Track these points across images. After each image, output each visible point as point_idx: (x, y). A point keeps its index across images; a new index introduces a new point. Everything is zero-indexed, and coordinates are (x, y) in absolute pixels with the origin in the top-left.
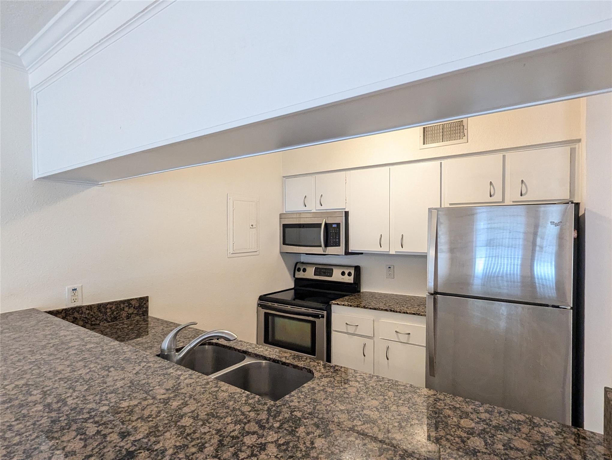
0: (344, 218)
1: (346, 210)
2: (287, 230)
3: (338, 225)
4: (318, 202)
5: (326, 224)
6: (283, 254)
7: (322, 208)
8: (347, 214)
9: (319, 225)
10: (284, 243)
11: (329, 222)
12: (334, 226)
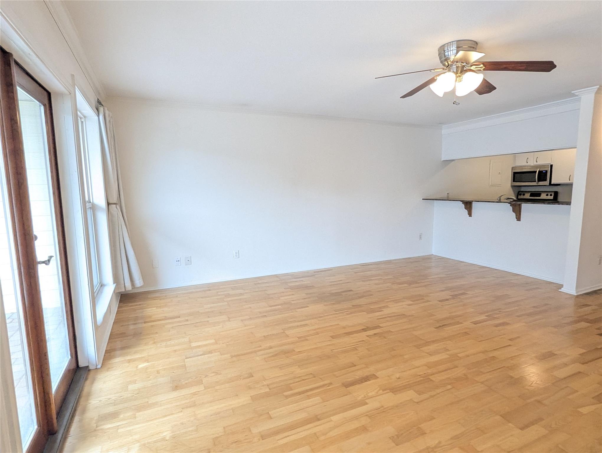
0: (550, 168)
1: (551, 164)
2: (516, 175)
3: (547, 171)
4: (535, 160)
5: (539, 171)
6: (513, 187)
7: (537, 163)
8: (551, 166)
9: (535, 172)
10: (514, 181)
11: (541, 170)
12: (544, 172)
